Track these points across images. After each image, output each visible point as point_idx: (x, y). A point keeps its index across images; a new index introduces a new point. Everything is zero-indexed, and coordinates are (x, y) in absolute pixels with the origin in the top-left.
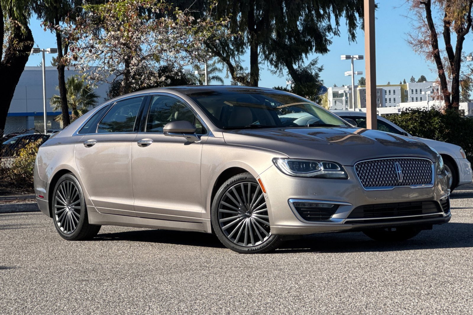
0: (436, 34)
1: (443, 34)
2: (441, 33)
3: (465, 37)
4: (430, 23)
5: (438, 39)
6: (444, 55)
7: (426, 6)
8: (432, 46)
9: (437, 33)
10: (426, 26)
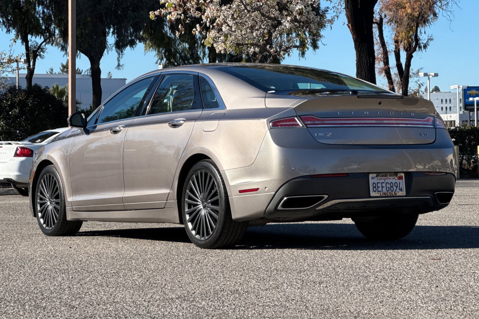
0: (387, 52)
1: (394, 51)
2: (392, 51)
3: (413, 54)
4: (382, 41)
5: (389, 57)
6: (394, 71)
7: (378, 26)
8: (384, 62)
9: (388, 50)
10: (378, 44)
